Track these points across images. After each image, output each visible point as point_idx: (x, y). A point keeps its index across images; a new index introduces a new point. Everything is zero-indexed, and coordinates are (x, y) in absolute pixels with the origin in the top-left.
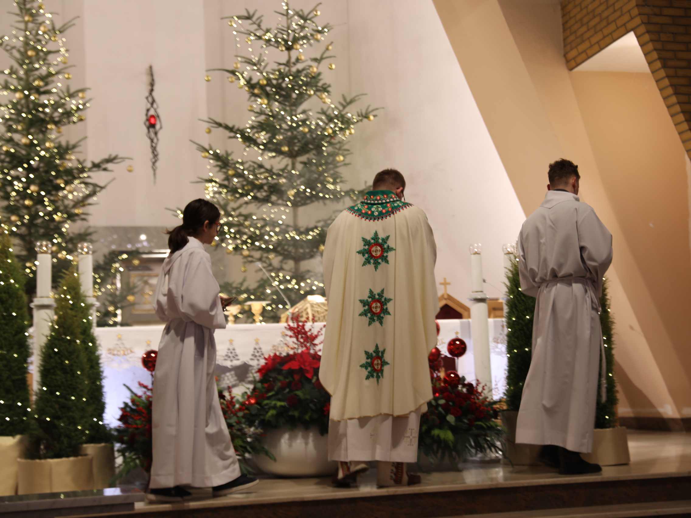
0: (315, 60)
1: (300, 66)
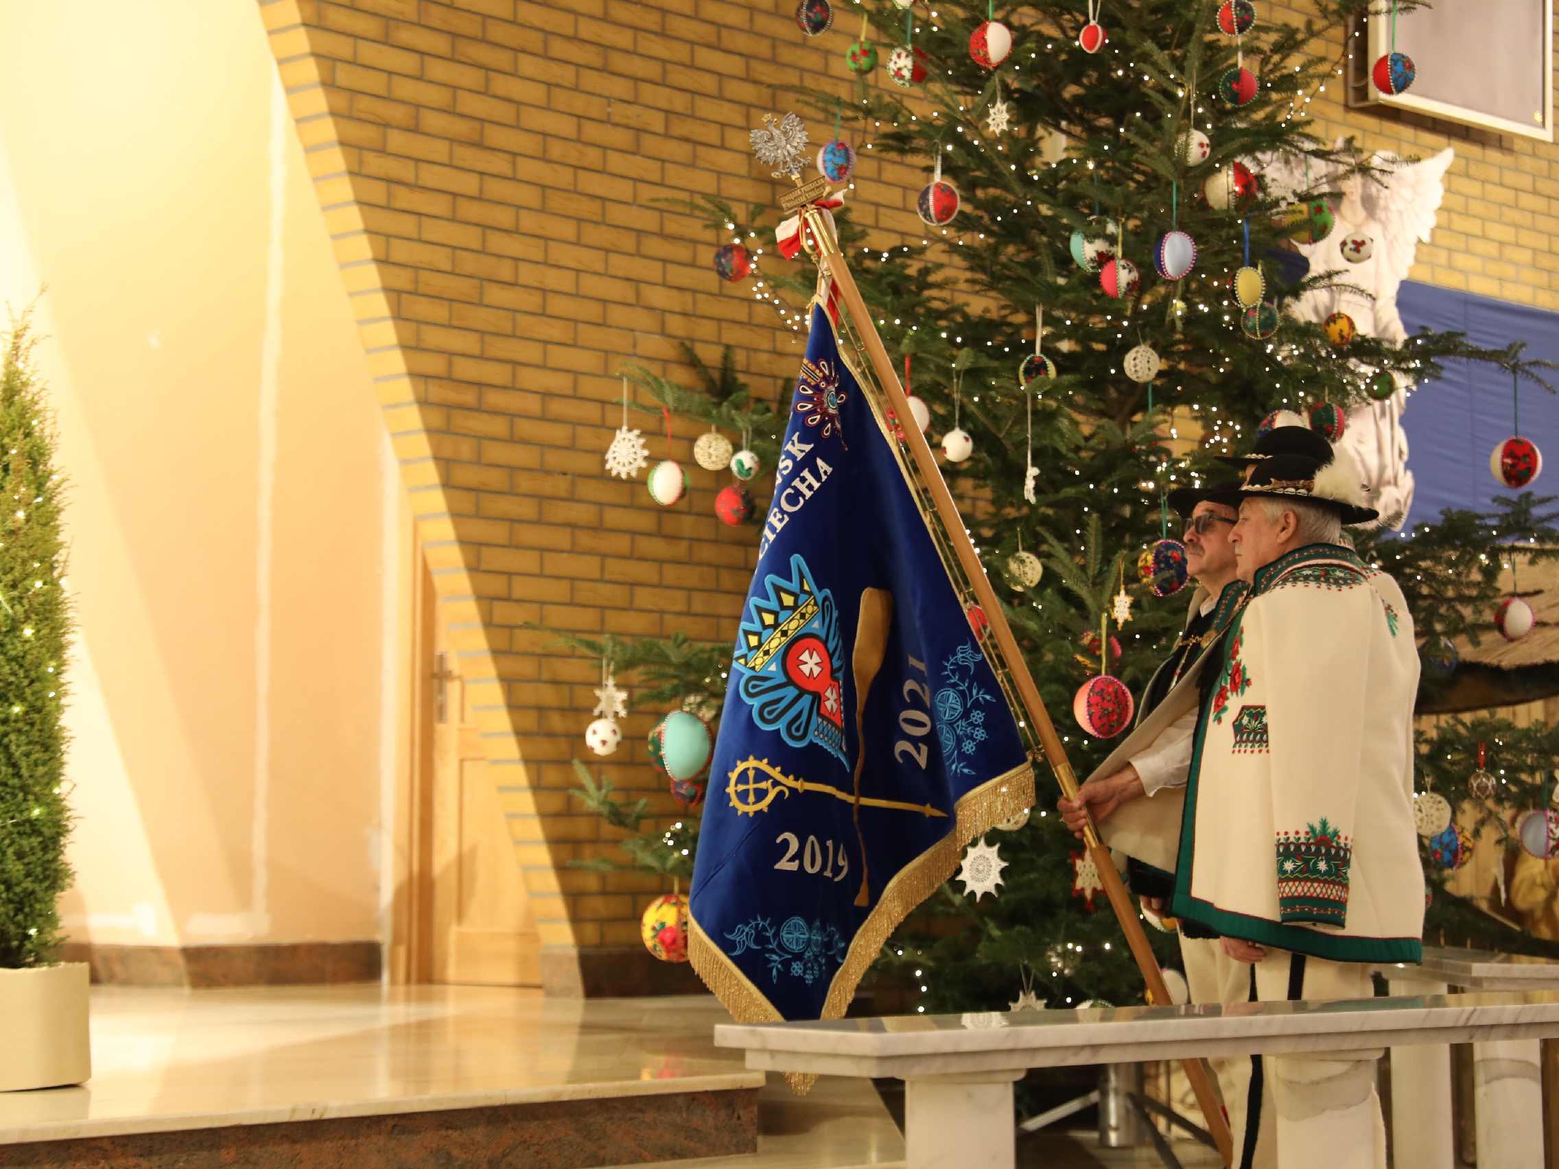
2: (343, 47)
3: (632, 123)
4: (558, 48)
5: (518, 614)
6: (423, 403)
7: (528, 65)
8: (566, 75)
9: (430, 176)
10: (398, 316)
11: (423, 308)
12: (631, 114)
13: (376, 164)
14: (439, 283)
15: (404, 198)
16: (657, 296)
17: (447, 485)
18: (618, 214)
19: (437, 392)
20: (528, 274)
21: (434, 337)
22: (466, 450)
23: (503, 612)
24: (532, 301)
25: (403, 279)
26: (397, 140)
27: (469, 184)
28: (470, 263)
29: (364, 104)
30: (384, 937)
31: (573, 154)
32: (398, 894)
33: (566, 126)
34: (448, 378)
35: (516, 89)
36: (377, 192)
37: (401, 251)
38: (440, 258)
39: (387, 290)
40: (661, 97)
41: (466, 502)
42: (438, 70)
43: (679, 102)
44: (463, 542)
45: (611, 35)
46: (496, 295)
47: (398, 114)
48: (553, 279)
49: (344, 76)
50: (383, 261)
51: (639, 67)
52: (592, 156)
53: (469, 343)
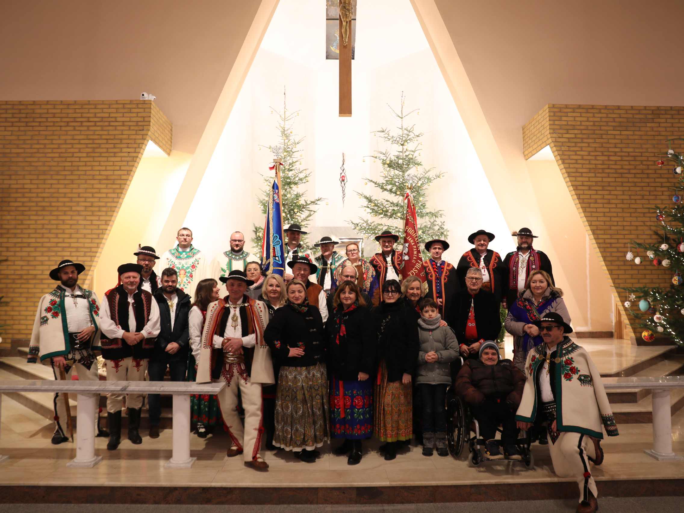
0: (413, 151)
1: (407, 153)
2: (581, 192)
3: (642, 194)
4: (625, 184)
5: (619, 281)
6: (599, 248)
7: (618, 188)
8: (627, 188)
9: (599, 210)
10: (594, 234)
11: (599, 232)
12: (642, 193)
13: (588, 210)
14: (601, 227)
15: (594, 214)
16: (648, 224)
17: (605, 260)
18: (639, 210)
19: (601, 245)
20: (620, 223)
21: (601, 236)
22: (608, 254)
23: (617, 281)
24: (621, 228)
25: (594, 228)
26: (592, 205)
27: (608, 210)
28: (608, 223)
29: (586, 201)
30: (613, 331)
31: (629, 202)
32: (615, 324)
33: (627, 197)
34: (605, 243)
35: (616, 193)
36: (589, 214)
37: (593, 223)
38: (602, 223)
39: (591, 230)
40: (648, 188)
41: (609, 263)
42: (600, 192)
43: (652, 189)
44: (608, 270)
45: (636, 180)
46: (613, 228)
47: (593, 201)
48: (625, 223)
49: (581, 197)
50: (590, 225)
51: (643, 184)
52: (633, 201)
53: (609, 236)
